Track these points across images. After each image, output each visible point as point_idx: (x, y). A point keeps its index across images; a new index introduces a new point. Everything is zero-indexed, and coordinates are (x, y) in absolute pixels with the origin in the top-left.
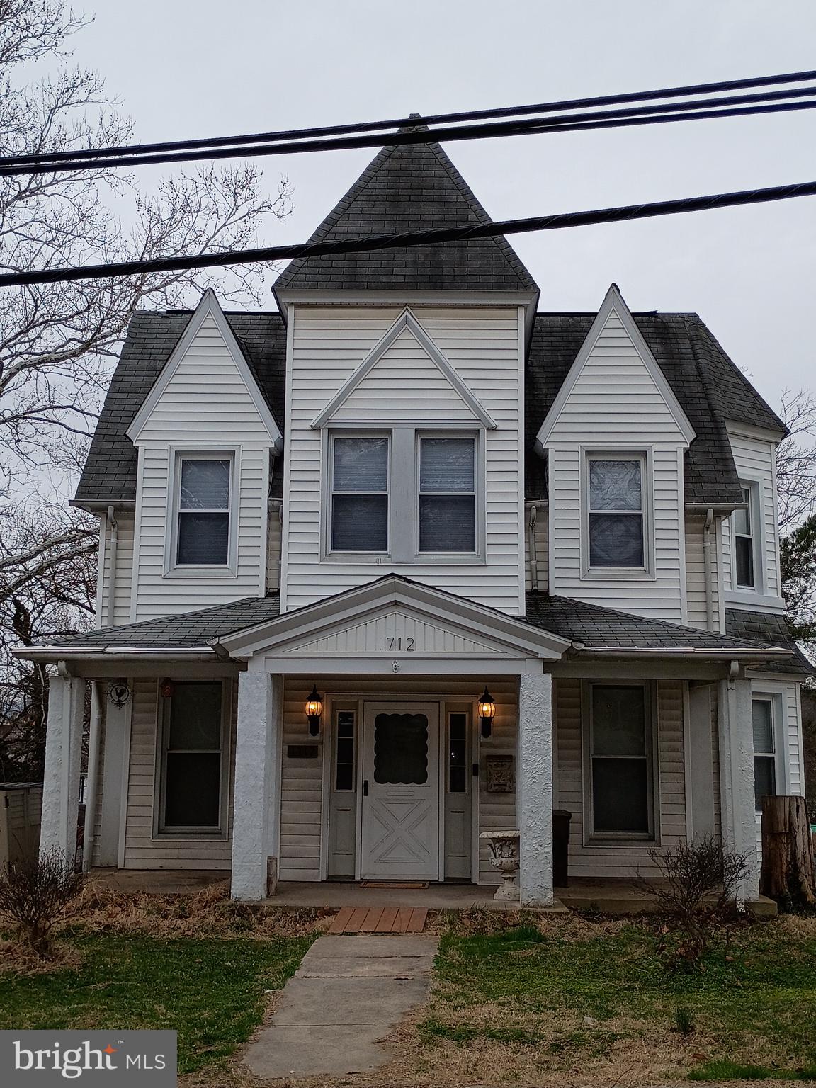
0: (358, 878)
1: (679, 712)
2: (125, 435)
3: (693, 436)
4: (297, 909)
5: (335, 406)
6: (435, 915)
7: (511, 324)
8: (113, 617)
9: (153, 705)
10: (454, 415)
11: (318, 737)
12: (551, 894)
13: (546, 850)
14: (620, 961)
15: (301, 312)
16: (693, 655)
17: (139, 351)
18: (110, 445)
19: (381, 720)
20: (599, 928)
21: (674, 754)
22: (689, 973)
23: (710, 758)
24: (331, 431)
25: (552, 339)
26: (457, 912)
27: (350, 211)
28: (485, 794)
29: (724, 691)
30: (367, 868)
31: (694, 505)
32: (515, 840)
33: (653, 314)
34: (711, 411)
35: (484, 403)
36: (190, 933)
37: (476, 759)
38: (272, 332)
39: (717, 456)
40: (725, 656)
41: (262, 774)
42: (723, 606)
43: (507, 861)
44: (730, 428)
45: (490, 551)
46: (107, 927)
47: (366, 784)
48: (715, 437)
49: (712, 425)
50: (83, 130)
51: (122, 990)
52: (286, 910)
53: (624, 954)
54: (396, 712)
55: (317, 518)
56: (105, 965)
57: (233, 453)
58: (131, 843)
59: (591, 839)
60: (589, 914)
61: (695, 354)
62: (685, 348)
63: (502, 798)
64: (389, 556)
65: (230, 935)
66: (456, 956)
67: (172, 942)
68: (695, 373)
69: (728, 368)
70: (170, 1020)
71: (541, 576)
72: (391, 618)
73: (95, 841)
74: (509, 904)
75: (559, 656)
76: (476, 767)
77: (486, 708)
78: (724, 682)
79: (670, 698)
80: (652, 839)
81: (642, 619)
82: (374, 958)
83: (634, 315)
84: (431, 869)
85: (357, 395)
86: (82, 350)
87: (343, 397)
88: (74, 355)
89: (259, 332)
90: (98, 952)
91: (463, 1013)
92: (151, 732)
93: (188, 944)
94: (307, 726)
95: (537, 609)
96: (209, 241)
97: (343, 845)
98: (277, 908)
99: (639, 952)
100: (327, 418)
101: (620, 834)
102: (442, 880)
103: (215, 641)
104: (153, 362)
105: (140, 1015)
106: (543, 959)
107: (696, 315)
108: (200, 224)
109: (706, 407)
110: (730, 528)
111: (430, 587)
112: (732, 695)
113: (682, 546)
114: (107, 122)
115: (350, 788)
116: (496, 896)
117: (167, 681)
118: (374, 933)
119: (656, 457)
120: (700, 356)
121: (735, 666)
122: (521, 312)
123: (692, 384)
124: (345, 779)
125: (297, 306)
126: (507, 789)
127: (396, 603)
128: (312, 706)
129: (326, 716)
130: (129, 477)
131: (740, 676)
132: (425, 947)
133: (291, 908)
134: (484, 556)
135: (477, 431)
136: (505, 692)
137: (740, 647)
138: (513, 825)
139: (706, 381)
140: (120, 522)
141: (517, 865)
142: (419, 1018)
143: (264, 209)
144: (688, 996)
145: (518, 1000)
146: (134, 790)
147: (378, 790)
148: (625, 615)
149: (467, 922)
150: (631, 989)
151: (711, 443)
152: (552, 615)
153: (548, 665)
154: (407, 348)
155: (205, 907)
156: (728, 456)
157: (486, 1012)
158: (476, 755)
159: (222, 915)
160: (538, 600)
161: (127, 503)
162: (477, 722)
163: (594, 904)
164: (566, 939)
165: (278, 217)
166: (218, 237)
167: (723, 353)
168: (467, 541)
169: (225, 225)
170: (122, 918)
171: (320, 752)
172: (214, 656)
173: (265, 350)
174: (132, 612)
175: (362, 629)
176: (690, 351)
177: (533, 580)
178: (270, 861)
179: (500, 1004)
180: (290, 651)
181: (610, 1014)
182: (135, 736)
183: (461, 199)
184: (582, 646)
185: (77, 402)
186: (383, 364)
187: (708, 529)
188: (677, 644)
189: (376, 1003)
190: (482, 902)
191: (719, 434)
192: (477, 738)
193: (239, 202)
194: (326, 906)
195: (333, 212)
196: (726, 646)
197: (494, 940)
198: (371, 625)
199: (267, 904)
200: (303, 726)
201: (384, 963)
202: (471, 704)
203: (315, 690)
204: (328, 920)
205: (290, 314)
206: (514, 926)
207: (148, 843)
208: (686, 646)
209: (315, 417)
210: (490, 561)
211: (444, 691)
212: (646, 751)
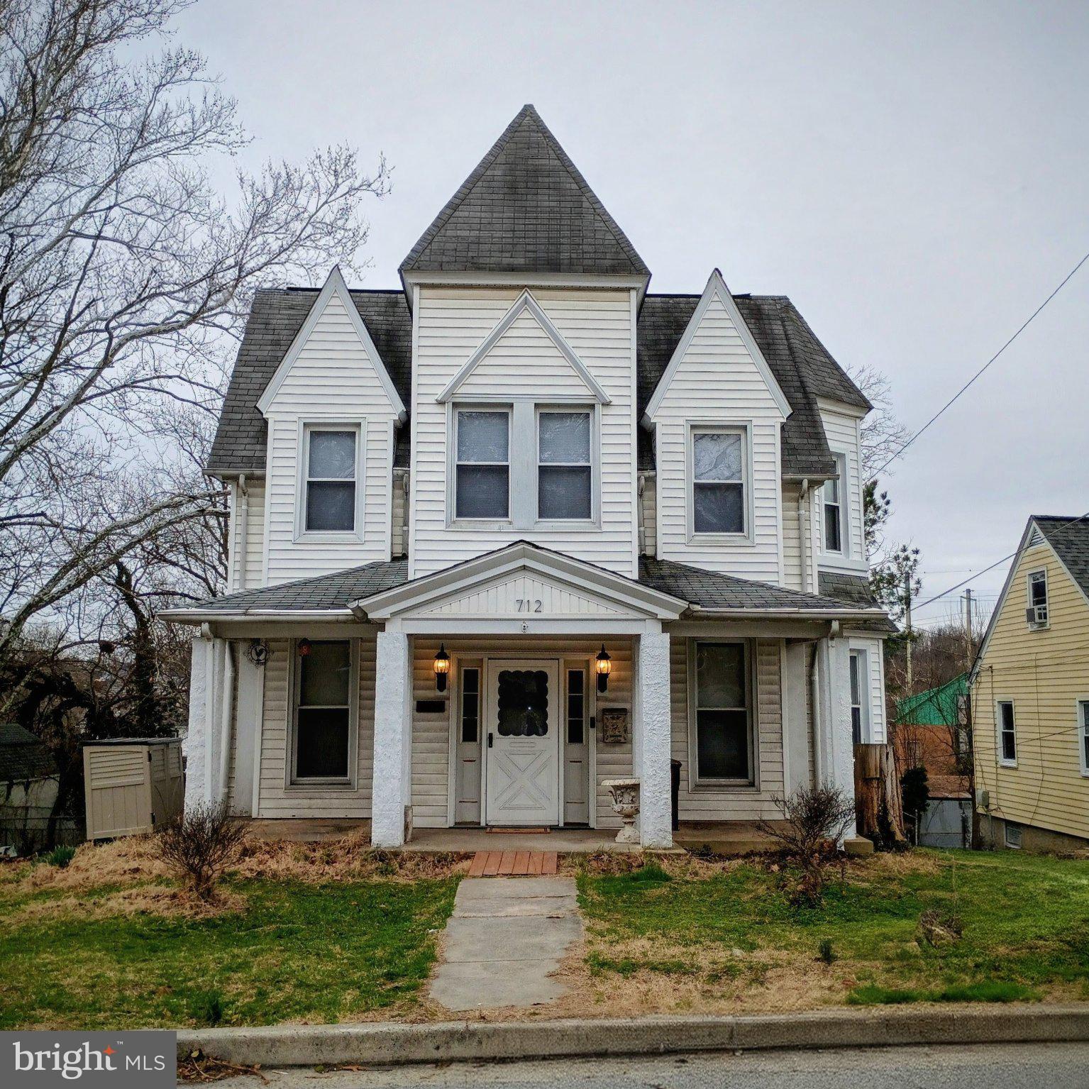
0: (483, 824)
1: (776, 668)
2: (255, 407)
3: (789, 411)
4: (434, 854)
5: (459, 382)
6: (564, 858)
7: (624, 306)
8: (244, 580)
9: (284, 663)
10: (569, 390)
11: (445, 693)
12: (670, 837)
13: (665, 796)
14: (746, 898)
15: (427, 293)
16: (798, 616)
17: (263, 326)
18: (239, 416)
19: (504, 677)
20: (717, 867)
21: (772, 706)
22: (812, 907)
23: (805, 709)
24: (455, 405)
25: (653, 319)
26: (584, 855)
27: (471, 196)
28: (601, 745)
29: (825, 647)
30: (493, 814)
31: (789, 476)
32: (635, 787)
33: (747, 297)
34: (803, 387)
35: (598, 380)
36: (338, 878)
37: (593, 713)
38: (390, 310)
39: (809, 430)
40: (824, 616)
41: (400, 729)
42: (816, 569)
43: (628, 808)
44: (821, 404)
45: (605, 518)
46: (260, 873)
47: (491, 737)
48: (807, 413)
49: (803, 401)
50: (187, 107)
51: (291, 932)
52: (424, 856)
53: (749, 892)
54: (519, 669)
55: (443, 487)
56: (268, 909)
57: (359, 425)
58: (265, 794)
59: (696, 786)
60: (704, 855)
61: (786, 335)
62: (777, 328)
63: (617, 749)
64: (510, 523)
65: (376, 879)
66: (594, 896)
67: (323, 887)
68: (787, 352)
69: (816, 348)
70: (348, 958)
71: (649, 541)
72: (520, 582)
73: (229, 793)
74: (631, 847)
75: (676, 617)
76: (593, 720)
77: (603, 666)
78: (825, 640)
79: (769, 654)
80: (752, 784)
81: (746, 582)
82: (519, 899)
83: (734, 297)
84: (553, 814)
85: (479, 371)
86: (189, 322)
87: (467, 372)
88: (182, 327)
89: (377, 309)
90: (258, 897)
91: (619, 947)
92: (282, 689)
93: (338, 888)
94: (434, 683)
95: (648, 573)
96: (311, 218)
97: (470, 794)
98: (415, 853)
99: (762, 890)
100: (451, 393)
101: (723, 781)
102: (561, 825)
103: (354, 604)
104: (276, 337)
105: (318, 955)
106: (676, 897)
107: (786, 298)
108: (302, 200)
109: (798, 384)
110: (821, 497)
111: (555, 552)
112: (832, 652)
113: (780, 514)
114: (210, 101)
115: (476, 740)
116: (617, 839)
117: (305, 642)
118: (511, 876)
119: (755, 431)
120: (792, 336)
121: (835, 625)
122: (633, 293)
123: (785, 363)
124: (470, 732)
125: (422, 286)
126: (623, 740)
127: (524, 568)
128: (441, 665)
129: (452, 674)
130: (258, 447)
131: (839, 635)
132: (564, 888)
133: (428, 853)
134: (599, 523)
135: (592, 406)
136: (620, 649)
137: (839, 607)
138: (630, 774)
139: (798, 360)
140: (250, 490)
141: (637, 811)
142: (583, 952)
143: (364, 187)
144: (815, 928)
145: (664, 935)
146: (268, 744)
147: (502, 742)
148: (729, 578)
149: (594, 864)
150: (761, 923)
151: (804, 418)
152: (662, 577)
153: (666, 625)
154: (526, 327)
155: (348, 853)
156: (820, 430)
157: (638, 946)
158: (593, 708)
159: (366, 860)
160: (648, 563)
161: (258, 472)
162: (593, 677)
163: (707, 847)
164: (688, 878)
165: (377, 194)
166: (320, 214)
167: (811, 334)
168: (583, 510)
169: (326, 202)
170: (273, 865)
171: (446, 707)
172: (350, 618)
173: (384, 327)
174: (264, 576)
175: (492, 592)
176: (782, 332)
177: (642, 547)
178: (407, 809)
179: (649, 939)
180: (424, 612)
181: (752, 947)
182: (268, 693)
183: (574, 186)
184: (697, 608)
185: (184, 372)
186: (504, 342)
187: (802, 497)
188: (782, 605)
189: (536, 940)
190: (606, 845)
191: (811, 409)
192: (593, 692)
193: (340, 181)
194: (462, 851)
195: (455, 197)
196: (827, 607)
197: (623, 880)
198: (501, 589)
199: (407, 849)
200: (431, 683)
201: (532, 903)
202: (588, 662)
203: (442, 648)
204: (466, 864)
205: (416, 294)
206: (639, 866)
207: (281, 793)
208: (789, 607)
209: (440, 392)
210: (605, 528)
211: (564, 650)
212: (747, 703)
